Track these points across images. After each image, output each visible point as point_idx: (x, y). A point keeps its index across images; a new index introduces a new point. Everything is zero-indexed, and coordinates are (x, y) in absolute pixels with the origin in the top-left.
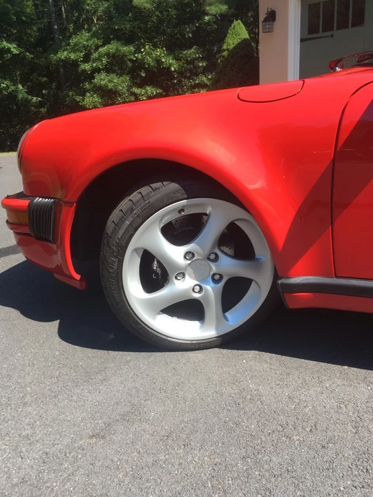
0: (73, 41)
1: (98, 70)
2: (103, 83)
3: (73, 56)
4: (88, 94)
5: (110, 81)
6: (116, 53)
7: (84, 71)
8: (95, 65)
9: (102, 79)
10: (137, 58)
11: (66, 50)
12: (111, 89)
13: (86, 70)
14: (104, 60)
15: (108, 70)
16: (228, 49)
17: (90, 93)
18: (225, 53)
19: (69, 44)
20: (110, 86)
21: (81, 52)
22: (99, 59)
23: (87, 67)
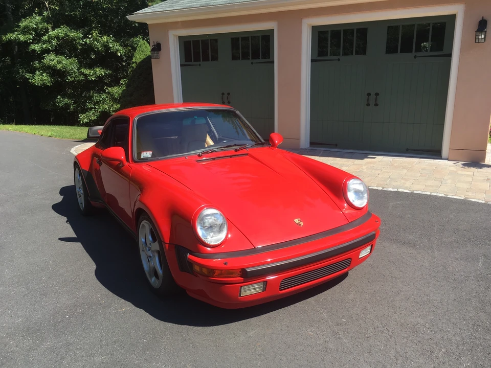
0: (23, 24)
1: (47, 51)
2: (52, 63)
3: (22, 38)
4: (38, 73)
5: (59, 62)
6: (65, 37)
7: (34, 51)
8: (44, 46)
9: (51, 59)
10: (86, 43)
11: (17, 31)
12: (60, 69)
13: (36, 50)
14: (54, 42)
15: (58, 51)
16: (136, 62)
17: (39, 71)
18: (134, 65)
19: (19, 26)
20: (59, 66)
21: (31, 34)
22: (49, 41)
23: (37, 47)
